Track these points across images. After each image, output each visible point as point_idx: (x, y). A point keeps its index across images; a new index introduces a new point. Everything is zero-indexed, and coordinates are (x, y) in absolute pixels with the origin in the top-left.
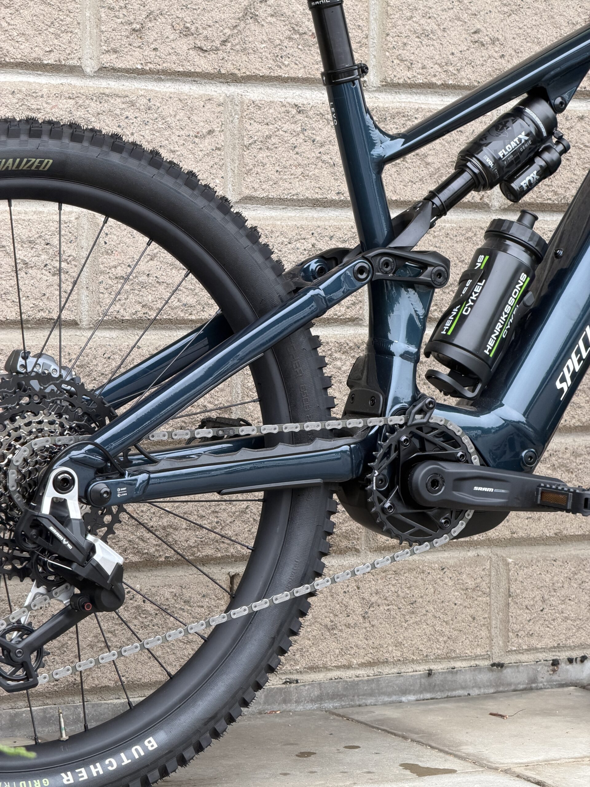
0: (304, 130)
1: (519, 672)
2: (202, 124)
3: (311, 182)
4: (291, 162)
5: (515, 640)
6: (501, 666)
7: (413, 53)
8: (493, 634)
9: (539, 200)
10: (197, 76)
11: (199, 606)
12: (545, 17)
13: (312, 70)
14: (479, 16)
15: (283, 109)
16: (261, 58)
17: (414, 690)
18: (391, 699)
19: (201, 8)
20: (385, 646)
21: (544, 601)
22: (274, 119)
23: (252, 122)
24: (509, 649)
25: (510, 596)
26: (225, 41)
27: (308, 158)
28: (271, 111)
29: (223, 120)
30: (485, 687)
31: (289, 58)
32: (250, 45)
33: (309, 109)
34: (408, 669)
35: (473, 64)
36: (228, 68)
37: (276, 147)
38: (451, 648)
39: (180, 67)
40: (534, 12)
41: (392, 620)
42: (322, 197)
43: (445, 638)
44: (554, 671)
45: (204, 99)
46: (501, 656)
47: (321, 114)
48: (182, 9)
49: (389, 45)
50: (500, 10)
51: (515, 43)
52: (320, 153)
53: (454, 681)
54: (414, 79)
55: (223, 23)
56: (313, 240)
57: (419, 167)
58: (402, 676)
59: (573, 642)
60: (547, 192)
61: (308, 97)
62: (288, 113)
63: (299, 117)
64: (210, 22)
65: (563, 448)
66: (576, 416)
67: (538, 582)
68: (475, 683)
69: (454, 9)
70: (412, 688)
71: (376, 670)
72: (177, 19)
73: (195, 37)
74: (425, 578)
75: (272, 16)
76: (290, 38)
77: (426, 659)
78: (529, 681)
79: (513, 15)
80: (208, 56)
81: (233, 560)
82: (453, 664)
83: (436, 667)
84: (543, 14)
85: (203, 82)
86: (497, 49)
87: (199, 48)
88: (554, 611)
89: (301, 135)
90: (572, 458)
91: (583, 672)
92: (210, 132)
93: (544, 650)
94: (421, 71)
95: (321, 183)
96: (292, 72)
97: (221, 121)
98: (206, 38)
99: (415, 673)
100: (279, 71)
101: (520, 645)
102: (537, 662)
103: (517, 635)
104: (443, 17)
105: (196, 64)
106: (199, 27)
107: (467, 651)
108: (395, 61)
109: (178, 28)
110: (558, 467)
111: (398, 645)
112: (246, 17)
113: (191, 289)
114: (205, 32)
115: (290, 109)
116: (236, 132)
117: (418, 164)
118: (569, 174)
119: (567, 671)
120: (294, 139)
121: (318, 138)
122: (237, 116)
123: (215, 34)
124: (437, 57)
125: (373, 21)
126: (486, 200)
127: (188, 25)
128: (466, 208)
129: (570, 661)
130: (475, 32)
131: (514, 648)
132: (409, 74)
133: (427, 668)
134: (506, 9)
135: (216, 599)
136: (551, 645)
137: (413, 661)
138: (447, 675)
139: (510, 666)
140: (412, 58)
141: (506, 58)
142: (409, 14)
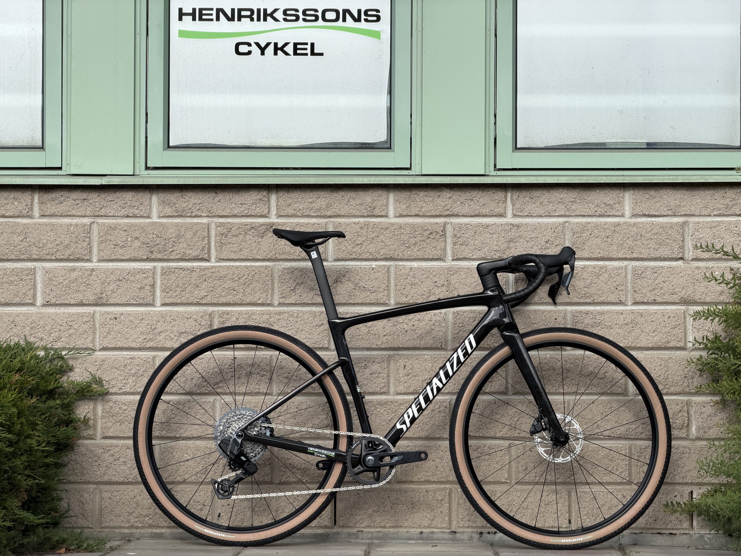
1: (464, 535)
2: (319, 321)
3: (365, 341)
4: (357, 334)
5: (461, 522)
6: (455, 532)
7: (408, 292)
8: (452, 519)
10: (317, 304)
16: (343, 297)
24: (459, 526)
25: (459, 504)
30: (447, 540)
34: (413, 530)
38: (430, 523)
39: (310, 302)
41: (404, 510)
43: (427, 519)
44: (481, 537)
45: (320, 313)
46: (455, 528)
49: (397, 289)
52: (369, 330)
53: (433, 537)
56: (366, 363)
58: (409, 533)
65: (483, 446)
68: (443, 538)
69: (426, 274)
70: (414, 538)
72: (308, 285)
76: (355, 289)
77: (419, 527)
78: (468, 539)
82: (432, 530)
83: (424, 530)
87: (317, 294)
90: (488, 449)
91: (495, 538)
92: (322, 324)
93: (476, 527)
94: (411, 298)
95: (368, 341)
96: (356, 301)
100: (350, 301)
101: (463, 524)
102: (473, 532)
103: (462, 520)
104: (422, 278)
105: (316, 300)
107: (439, 525)
108: (400, 295)
109: (309, 288)
110: (483, 453)
111: (407, 520)
112: (337, 282)
119: (487, 536)
125: (392, 281)
126: (443, 347)
129: (489, 533)
131: (461, 526)
133: (420, 530)
136: (479, 525)
137: (413, 527)
138: (429, 534)
139: (460, 533)
142: (406, 277)
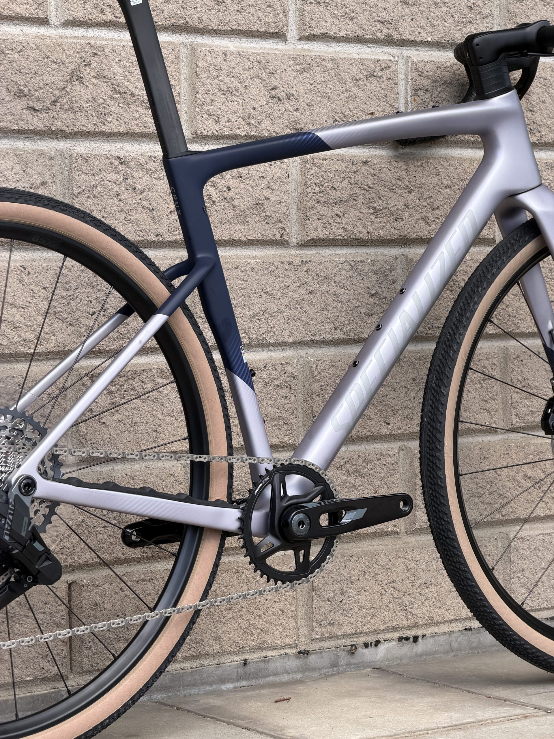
0: (126, 179)
1: (322, 657)
2: (36, 176)
3: (133, 226)
4: (115, 208)
5: (318, 629)
6: (306, 653)
7: (220, 109)
8: (299, 625)
9: (331, 237)
10: (31, 133)
11: (41, 613)
12: (332, 74)
13: (132, 126)
14: (275, 75)
15: (107, 161)
16: (87, 116)
17: (232, 678)
18: (212, 688)
19: (33, 72)
20: (206, 640)
21: (343, 593)
22: (100, 170)
23: (80, 173)
24: (313, 638)
25: (313, 590)
26: (54, 102)
27: (130, 205)
28: (97, 163)
29: (54, 172)
30: (294, 672)
31: (111, 115)
32: (76, 104)
33: (130, 160)
34: (226, 660)
35: (271, 117)
36: (58, 125)
37: (102, 196)
38: (264, 639)
39: (15, 125)
40: (322, 69)
41: (211, 616)
42: (143, 239)
43: (258, 631)
44: (352, 655)
45: (37, 154)
46: (307, 644)
47: (140, 164)
48: (16, 73)
49: (198, 102)
50: (293, 68)
51: (307, 97)
52: (140, 199)
53: (267, 668)
54: (221, 131)
55: (53, 85)
57: (226, 209)
58: (221, 666)
59: (368, 628)
60: (338, 229)
61: (129, 150)
62: (112, 164)
63: (122, 167)
64: (41, 85)
65: (356, 457)
66: (367, 427)
67: (338, 576)
68: (285, 669)
69: (254, 69)
70: (230, 677)
71: (199, 662)
72: (12, 83)
73: (28, 99)
74: (239, 578)
75: (95, 77)
76: (112, 98)
77: (242, 651)
78: (331, 665)
79: (305, 73)
80: (40, 115)
81: (71, 569)
82: (265, 653)
83: (251, 657)
84: (331, 71)
85: (36, 138)
86: (292, 103)
87: (32, 108)
88: (351, 601)
89: (123, 184)
90: (364, 464)
91: (377, 654)
92: (44, 183)
93: (343, 636)
94: (227, 124)
95: (142, 226)
96: (114, 127)
97: (53, 173)
98: (38, 99)
99: (232, 663)
100: (103, 127)
101: (323, 633)
102: (338, 648)
103: (321, 624)
104: (245, 76)
105: (29, 122)
106: (31, 89)
107: (277, 642)
108: (204, 116)
109: (12, 91)
110: (352, 473)
111: (217, 638)
112: (73, 79)
113: (30, 326)
114: (37, 94)
115: (114, 161)
116: (66, 183)
117: (226, 207)
118: (357, 213)
119: (364, 654)
120: (117, 188)
121: (138, 186)
122: (66, 168)
123: (46, 96)
124: (240, 111)
125: (183, 81)
126: (286, 237)
127: (22, 88)
128: (268, 245)
129: (366, 645)
130: (273, 89)
131: (318, 637)
132: (217, 127)
133: (242, 658)
134: (298, 67)
135: (57, 605)
136: (349, 632)
137: (230, 653)
138: (260, 664)
139: (315, 652)
140: (219, 113)
141: (300, 111)
142: (215, 74)
